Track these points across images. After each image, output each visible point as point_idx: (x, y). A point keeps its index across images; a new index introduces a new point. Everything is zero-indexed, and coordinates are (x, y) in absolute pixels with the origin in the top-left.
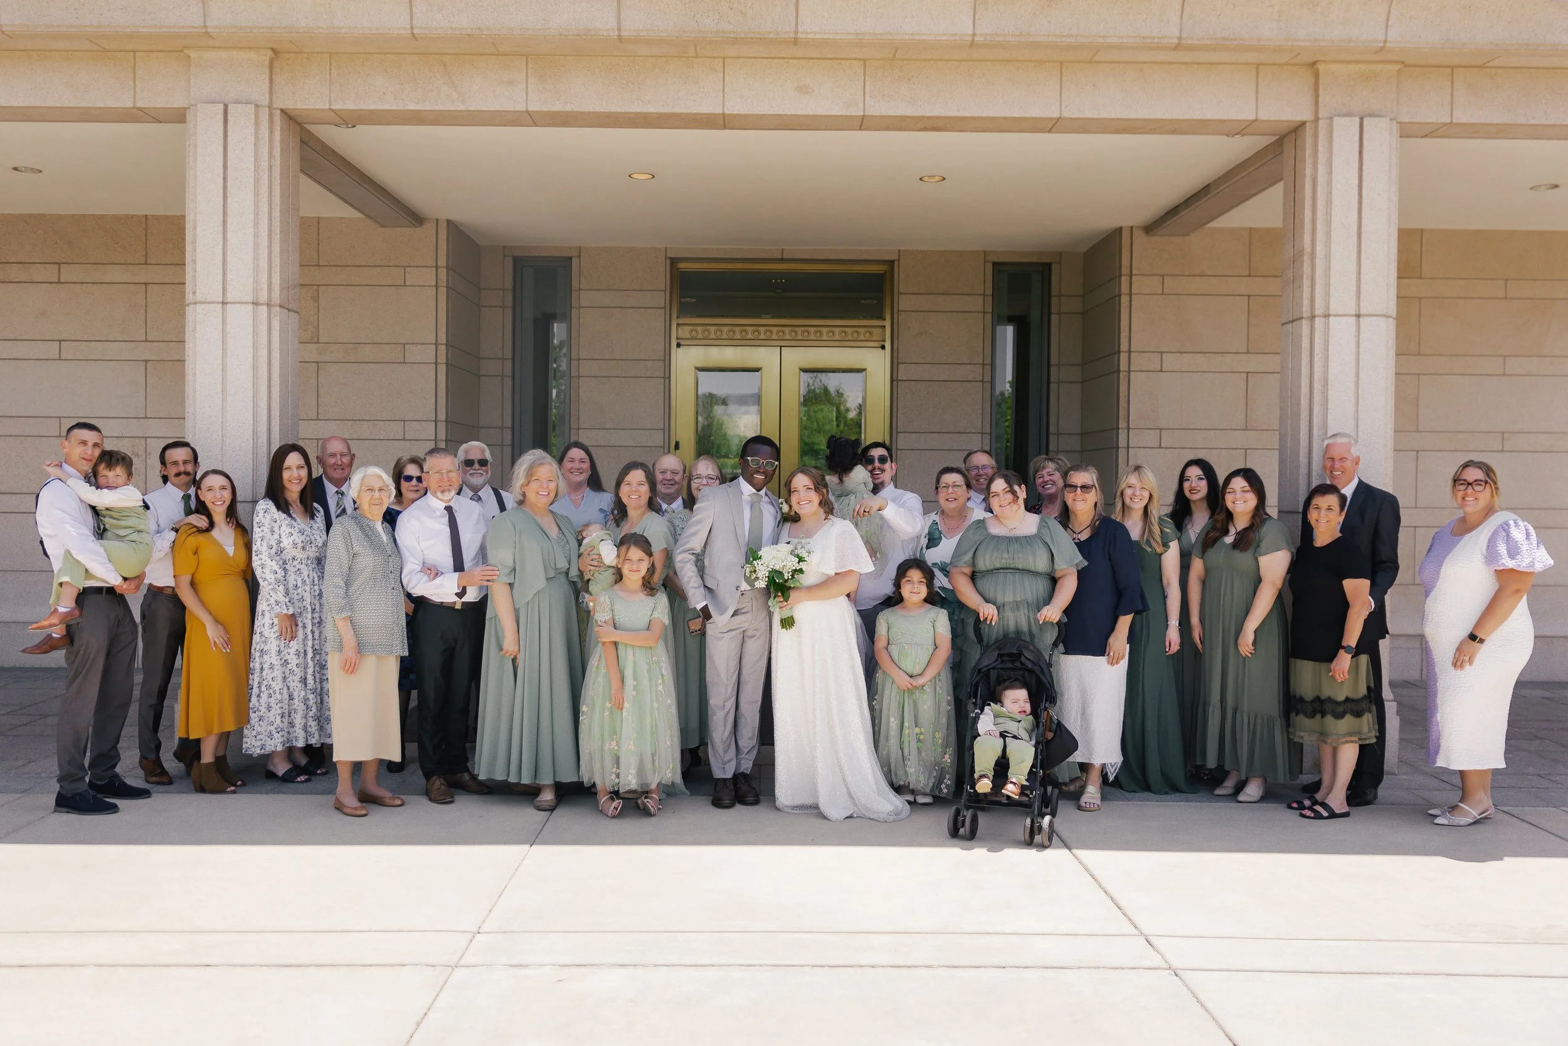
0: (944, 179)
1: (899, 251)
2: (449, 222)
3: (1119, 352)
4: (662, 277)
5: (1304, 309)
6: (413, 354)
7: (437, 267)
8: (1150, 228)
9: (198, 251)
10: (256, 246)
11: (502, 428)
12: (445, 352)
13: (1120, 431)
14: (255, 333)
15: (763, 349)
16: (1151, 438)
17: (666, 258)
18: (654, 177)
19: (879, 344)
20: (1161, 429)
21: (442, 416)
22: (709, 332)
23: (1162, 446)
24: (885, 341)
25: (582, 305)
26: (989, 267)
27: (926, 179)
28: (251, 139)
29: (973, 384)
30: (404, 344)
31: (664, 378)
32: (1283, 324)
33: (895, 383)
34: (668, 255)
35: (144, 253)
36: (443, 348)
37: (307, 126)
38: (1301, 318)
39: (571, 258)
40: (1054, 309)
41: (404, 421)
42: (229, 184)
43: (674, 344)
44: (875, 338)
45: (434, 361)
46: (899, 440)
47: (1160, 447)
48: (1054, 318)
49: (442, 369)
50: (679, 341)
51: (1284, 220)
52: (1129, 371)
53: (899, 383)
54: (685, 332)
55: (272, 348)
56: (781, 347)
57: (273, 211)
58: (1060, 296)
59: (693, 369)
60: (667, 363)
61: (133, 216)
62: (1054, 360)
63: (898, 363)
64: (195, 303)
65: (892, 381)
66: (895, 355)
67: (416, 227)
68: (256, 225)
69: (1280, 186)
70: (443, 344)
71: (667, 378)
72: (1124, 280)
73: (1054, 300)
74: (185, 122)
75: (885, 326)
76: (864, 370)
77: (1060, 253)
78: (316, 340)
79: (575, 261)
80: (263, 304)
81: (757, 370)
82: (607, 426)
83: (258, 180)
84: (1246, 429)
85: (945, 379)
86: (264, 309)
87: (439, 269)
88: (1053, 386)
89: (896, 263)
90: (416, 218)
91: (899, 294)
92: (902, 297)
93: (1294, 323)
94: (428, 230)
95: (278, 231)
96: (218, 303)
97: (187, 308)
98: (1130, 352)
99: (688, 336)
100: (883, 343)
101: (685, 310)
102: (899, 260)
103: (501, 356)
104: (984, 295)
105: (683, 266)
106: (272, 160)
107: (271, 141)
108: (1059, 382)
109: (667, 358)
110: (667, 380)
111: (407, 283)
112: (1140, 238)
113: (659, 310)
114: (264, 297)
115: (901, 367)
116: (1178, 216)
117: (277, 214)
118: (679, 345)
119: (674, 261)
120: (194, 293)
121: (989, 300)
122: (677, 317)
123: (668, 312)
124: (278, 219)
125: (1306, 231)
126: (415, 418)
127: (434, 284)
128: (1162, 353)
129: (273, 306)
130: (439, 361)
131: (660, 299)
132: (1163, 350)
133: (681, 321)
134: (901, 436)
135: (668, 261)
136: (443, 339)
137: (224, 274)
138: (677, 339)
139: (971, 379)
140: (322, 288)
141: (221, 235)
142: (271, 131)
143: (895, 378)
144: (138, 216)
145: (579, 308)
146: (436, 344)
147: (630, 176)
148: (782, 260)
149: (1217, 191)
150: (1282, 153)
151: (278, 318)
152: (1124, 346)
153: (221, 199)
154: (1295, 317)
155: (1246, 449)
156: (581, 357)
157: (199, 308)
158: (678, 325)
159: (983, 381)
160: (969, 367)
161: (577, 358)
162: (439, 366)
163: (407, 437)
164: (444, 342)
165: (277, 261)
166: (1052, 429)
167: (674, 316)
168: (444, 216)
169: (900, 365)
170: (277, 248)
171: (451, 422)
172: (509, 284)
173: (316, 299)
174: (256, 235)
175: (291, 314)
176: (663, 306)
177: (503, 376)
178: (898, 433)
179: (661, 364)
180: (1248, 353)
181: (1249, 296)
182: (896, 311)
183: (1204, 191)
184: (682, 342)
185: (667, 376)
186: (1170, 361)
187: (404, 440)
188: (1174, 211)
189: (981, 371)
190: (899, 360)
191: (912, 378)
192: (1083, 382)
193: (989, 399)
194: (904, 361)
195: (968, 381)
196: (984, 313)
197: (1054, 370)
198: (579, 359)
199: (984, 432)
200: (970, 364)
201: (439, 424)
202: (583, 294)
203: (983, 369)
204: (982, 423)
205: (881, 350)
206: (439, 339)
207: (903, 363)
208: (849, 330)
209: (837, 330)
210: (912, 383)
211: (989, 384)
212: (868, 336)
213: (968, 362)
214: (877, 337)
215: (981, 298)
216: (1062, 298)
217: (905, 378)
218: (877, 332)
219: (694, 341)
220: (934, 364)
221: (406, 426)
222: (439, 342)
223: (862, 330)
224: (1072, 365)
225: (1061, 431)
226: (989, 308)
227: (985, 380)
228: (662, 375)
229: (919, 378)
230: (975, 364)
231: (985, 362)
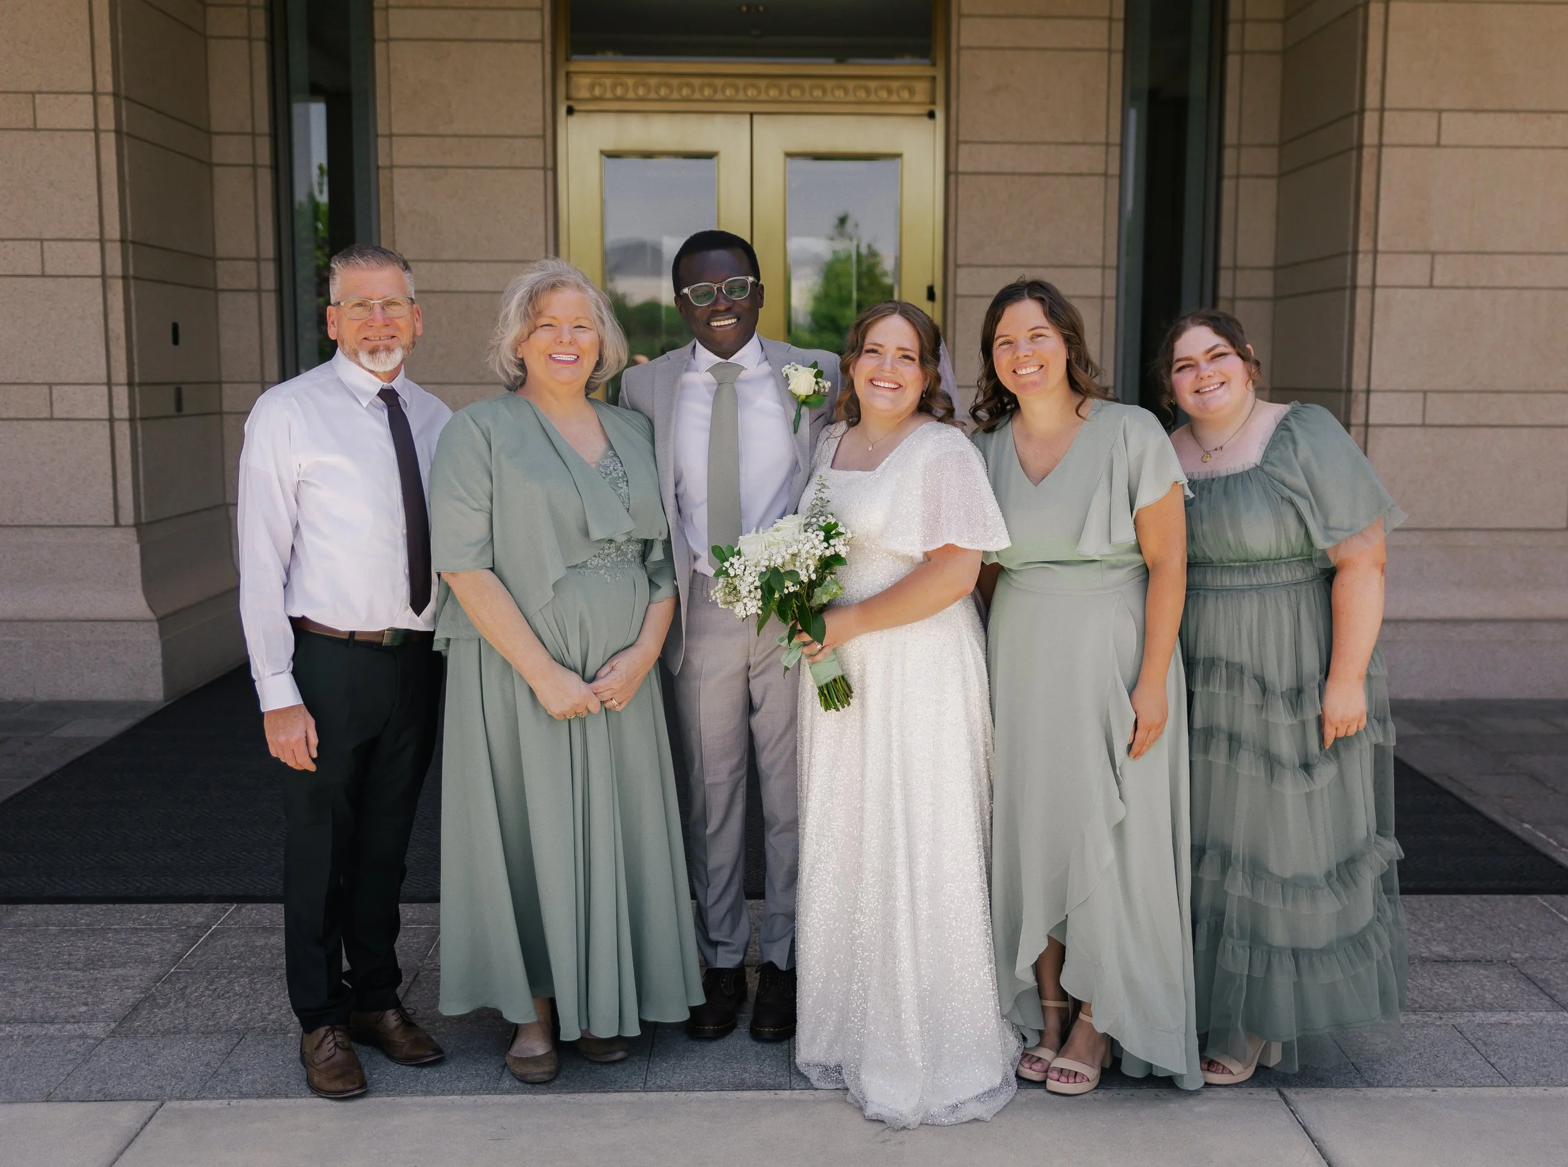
3: (1362, 110)
6: (52, 112)
11: (258, 260)
12: (111, 108)
13: (1361, 256)
15: (719, 120)
16: (1415, 269)
19: (925, 109)
20: (1433, 254)
21: (113, 230)
22: (624, 86)
23: (1436, 283)
24: (933, 102)
25: (392, 36)
29: (1089, 179)
30: (33, 93)
31: (545, 168)
33: (952, 178)
36: (107, 102)
40: (1232, 44)
41: (42, 241)
43: (562, 110)
44: (916, 98)
45: (91, 125)
46: (958, 281)
47: (1431, 286)
48: (1233, 62)
49: (109, 141)
50: (571, 103)
52: (1380, 146)
53: (960, 178)
54: (580, 87)
56: (752, 114)
58: (1243, 21)
59: (598, 154)
60: (550, 142)
62: (1230, 137)
63: (958, 143)
65: (947, 174)
66: (953, 128)
70: (105, 94)
71: (552, 169)
73: (1233, 31)
75: (934, 78)
76: (898, 156)
81: (710, 156)
82: (445, 256)
85: (1041, 169)
88: (1228, 185)
91: (961, 18)
92: (965, 22)
98: (1382, 109)
99: (587, 94)
100: (931, 107)
101: (581, 45)
103: (249, 130)
104: (1110, 19)
108: (1238, 177)
109: (550, 133)
110: (550, 174)
113: (532, 46)
115: (964, 150)
118: (570, 111)
121: (1119, 28)
122: (567, 60)
123: (548, 48)
126: (62, 235)
128: (1440, 111)
130: (102, 126)
131: (534, 26)
132: (1442, 105)
133: (573, 67)
134: (962, 273)
136: (106, 82)
138: (567, 101)
139: (1085, 170)
143: (952, 168)
145: (388, 40)
146: (95, 94)
152: (1372, 100)
156: (395, 130)
158: (568, 74)
159: (1105, 175)
160: (1083, 149)
161: (387, 132)
162: (102, 136)
163: (49, 270)
164: (110, 88)
166: (1225, 259)
167: (561, 56)
169: (962, 148)
171: (133, 242)
176: (538, 36)
177: (254, 166)
178: (957, 266)
179: (538, 143)
182: (954, 47)
184: (577, 107)
185: (550, 164)
186: (1455, 127)
187: (43, 275)
189: (1103, 156)
190: (961, 138)
191: (983, 169)
192: (1281, 175)
193: (1117, 205)
194: (968, 138)
195: (1081, 175)
196: (1110, 51)
197: (1229, 156)
198: (391, 136)
199: (1107, 264)
200: (1084, 144)
201: (108, 246)
202: (394, 15)
203: (1107, 153)
204: (1104, 249)
205: (926, 120)
206: (98, 85)
207: (966, 142)
208: (872, 84)
209: (851, 84)
210: (983, 178)
211: (1117, 181)
212: (905, 95)
213: (1081, 140)
214: (920, 97)
215: (1104, 25)
216: (1248, 26)
217: (969, 169)
218: (921, 87)
219: (599, 106)
220: (1021, 143)
221: (46, 249)
222: (100, 89)
223: (895, 85)
224: (1262, 146)
225: (1240, 263)
226: (1118, 43)
227: (1110, 172)
228: (541, 164)
229: (995, 169)
230: (1092, 144)
231: (1110, 141)
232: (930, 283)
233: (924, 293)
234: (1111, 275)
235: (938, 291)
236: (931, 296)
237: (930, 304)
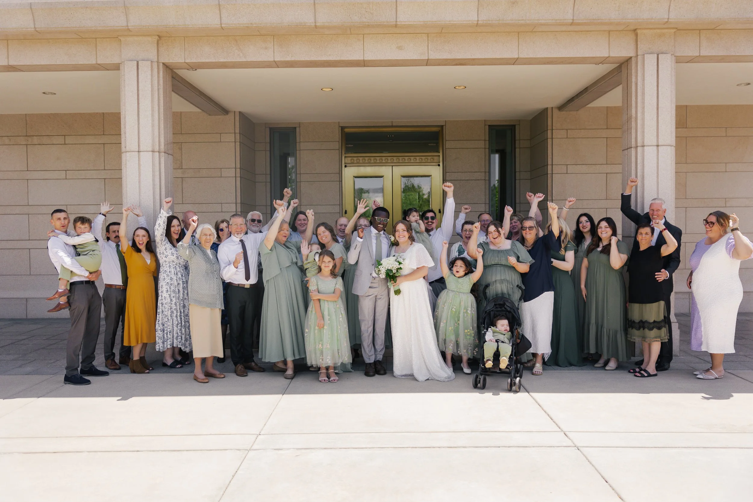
0: (466, 87)
1: (446, 121)
2: (240, 112)
3: (547, 165)
4: (337, 135)
5: (633, 143)
6: (225, 173)
7: (235, 133)
8: (561, 108)
9: (127, 128)
10: (153, 126)
11: (266, 205)
12: (239, 172)
14: (153, 165)
15: (384, 167)
17: (339, 127)
18: (333, 90)
19: (437, 164)
21: (239, 201)
22: (359, 160)
24: (440, 162)
25: (301, 149)
26: (487, 127)
27: (457, 88)
28: (149, 77)
29: (481, 181)
30: (221, 169)
31: (339, 181)
32: (623, 150)
34: (340, 125)
35: (103, 130)
36: (238, 170)
37: (175, 70)
38: (632, 147)
39: (295, 128)
40: (517, 146)
41: (222, 203)
42: (140, 96)
43: (343, 166)
44: (435, 161)
45: (235, 176)
48: (517, 150)
50: (346, 164)
51: (623, 102)
52: (552, 174)
54: (348, 160)
55: (161, 171)
56: (392, 166)
57: (160, 109)
58: (520, 140)
59: (353, 177)
60: (341, 174)
61: (97, 113)
62: (517, 170)
63: (446, 172)
64: (126, 152)
66: (445, 169)
67: (225, 115)
68: (153, 115)
69: (621, 87)
71: (341, 181)
72: (549, 132)
73: (517, 142)
74: (119, 70)
75: (439, 156)
76: (431, 176)
77: (520, 121)
78: (181, 168)
79: (297, 129)
80: (156, 152)
81: (382, 177)
82: (314, 204)
83: (153, 95)
84: (607, 199)
85: (468, 179)
86: (157, 154)
87: (236, 134)
88: (517, 182)
89: (444, 127)
90: (225, 111)
91: (446, 141)
92: (447, 142)
93: (628, 150)
94: (231, 116)
95: (163, 118)
96: (136, 151)
97: (122, 154)
98: (552, 165)
99: (350, 162)
100: (438, 163)
101: (348, 150)
102: (445, 125)
103: (265, 173)
104: (485, 140)
105: (347, 130)
106: (159, 86)
107: (158, 77)
108: (520, 180)
109: (341, 172)
110: (341, 182)
111: (222, 141)
112: (556, 112)
113: (337, 151)
114: (157, 149)
116: (574, 102)
117: (162, 110)
118: (346, 166)
119: (343, 128)
120: (125, 147)
121: (487, 143)
122: (345, 154)
123: (340, 151)
124: (162, 113)
125: (633, 108)
126: (226, 202)
127: (234, 141)
128: (567, 165)
129: (161, 152)
130: (237, 176)
131: (337, 145)
132: (567, 164)
133: (347, 155)
135: (340, 128)
136: (238, 166)
137: (139, 138)
138: (345, 163)
139: (479, 179)
140: (183, 144)
141: (137, 121)
142: (158, 73)
144: (100, 113)
145: (300, 150)
146: (235, 168)
147: (322, 89)
148: (392, 126)
149: (591, 90)
150: (621, 72)
151: (163, 158)
152: (550, 162)
153: (137, 104)
154: (628, 147)
155: (607, 208)
156: (301, 172)
157: (128, 154)
158: (345, 157)
159: (485, 180)
160: (479, 173)
161: (299, 173)
162: (237, 178)
163: (223, 211)
164: (239, 167)
165: (162, 132)
166: (517, 201)
167: (343, 153)
168: (238, 110)
169: (447, 173)
170: (162, 126)
171: (243, 203)
172: (268, 140)
173: (181, 149)
174: (153, 120)
175: (169, 156)
176: (338, 148)
177: (266, 182)
179: (338, 175)
180: (607, 164)
181: (607, 138)
182: (444, 149)
183: (585, 90)
185: (341, 180)
186: (571, 169)
187: (222, 212)
188: (571, 100)
191: (452, 179)
192: (531, 179)
194: (449, 171)
196: (485, 148)
197: (517, 174)
198: (300, 174)
199: (486, 203)
201: (237, 204)
202: (302, 144)
203: (485, 174)
205: (438, 166)
206: (236, 166)
208: (424, 157)
211: (488, 181)
212: (432, 160)
213: (478, 171)
215: (483, 142)
216: (521, 141)
218: (436, 158)
219: (353, 164)
220: (462, 172)
221: (223, 206)
222: (237, 167)
223: (429, 158)
224: (525, 172)
225: (521, 202)
226: (487, 146)
227: (486, 179)
228: (339, 180)
229: (456, 179)
230: (481, 172)
231: (486, 171)
234: (487, 206)
235: (441, 210)
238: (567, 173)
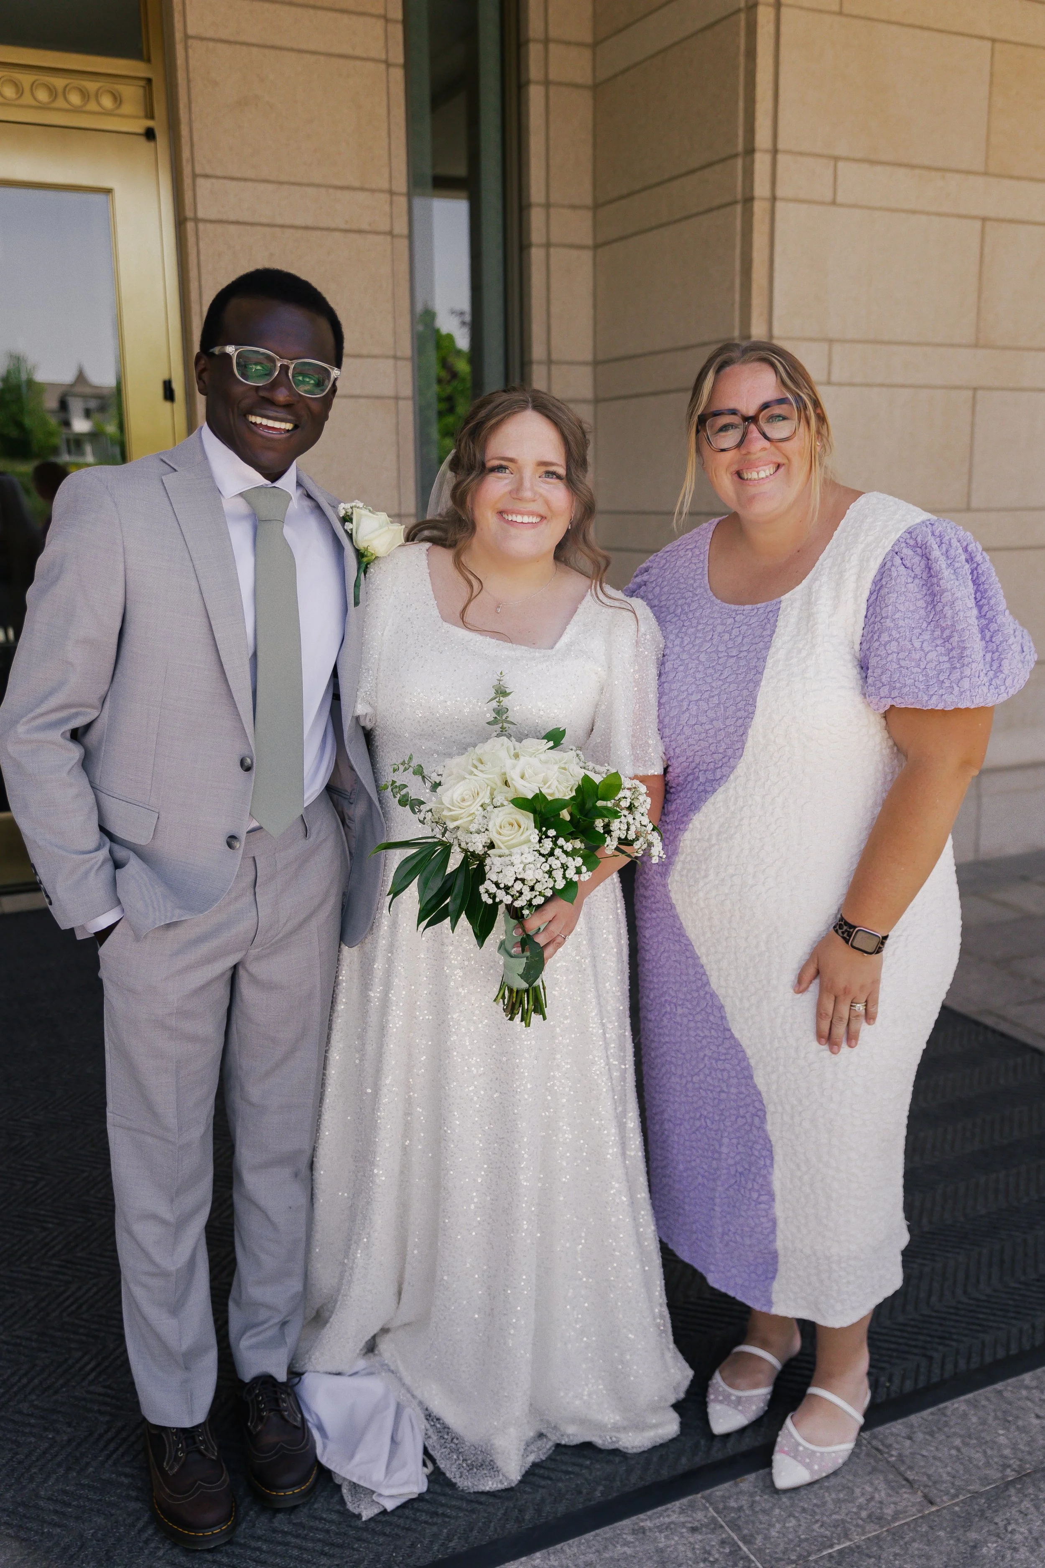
3: (750, 151)
19: (140, 125)
20: (830, 342)
24: (151, 116)
29: (371, 238)
33: (190, 226)
44: (126, 108)
48: (535, 95)
52: (774, 199)
53: (201, 226)
58: (546, 42)
62: (536, 192)
63: (195, 176)
65: (180, 222)
66: (186, 154)
75: (149, 81)
76: (108, 191)
85: (310, 223)
88: (536, 255)
98: (775, 151)
100: (150, 123)
104: (386, 19)
108: (548, 245)
115: (204, 187)
121: (398, 31)
139: (365, 226)
143: (189, 213)
152: (763, 139)
159: (390, 234)
160: (361, 196)
166: (538, 351)
169: (200, 181)
180: (987, 174)
181: (993, 41)
182: (178, 36)
189: (387, 208)
190: (198, 170)
191: (232, 217)
192: (596, 247)
193: (407, 277)
194: (208, 171)
195: (360, 232)
196: (386, 63)
197: (536, 218)
199: (399, 354)
200: (362, 189)
203: (391, 203)
204: (395, 333)
205: (143, 140)
207: (207, 176)
208: (59, 82)
209: (26, 79)
210: (232, 228)
211: (406, 242)
212: (107, 102)
213: (357, 184)
214: (128, 108)
215: (378, 26)
216: (553, 48)
217: (213, 216)
218: (131, 93)
220: (281, 183)
223: (92, 86)
224: (574, 207)
225: (555, 356)
226: (397, 53)
227: (393, 232)
229: (246, 217)
230: (373, 191)
231: (394, 188)
232: (167, 377)
233: (160, 391)
234: (406, 371)
235: (179, 388)
236: (169, 394)
237: (168, 404)
238: (834, 203)
